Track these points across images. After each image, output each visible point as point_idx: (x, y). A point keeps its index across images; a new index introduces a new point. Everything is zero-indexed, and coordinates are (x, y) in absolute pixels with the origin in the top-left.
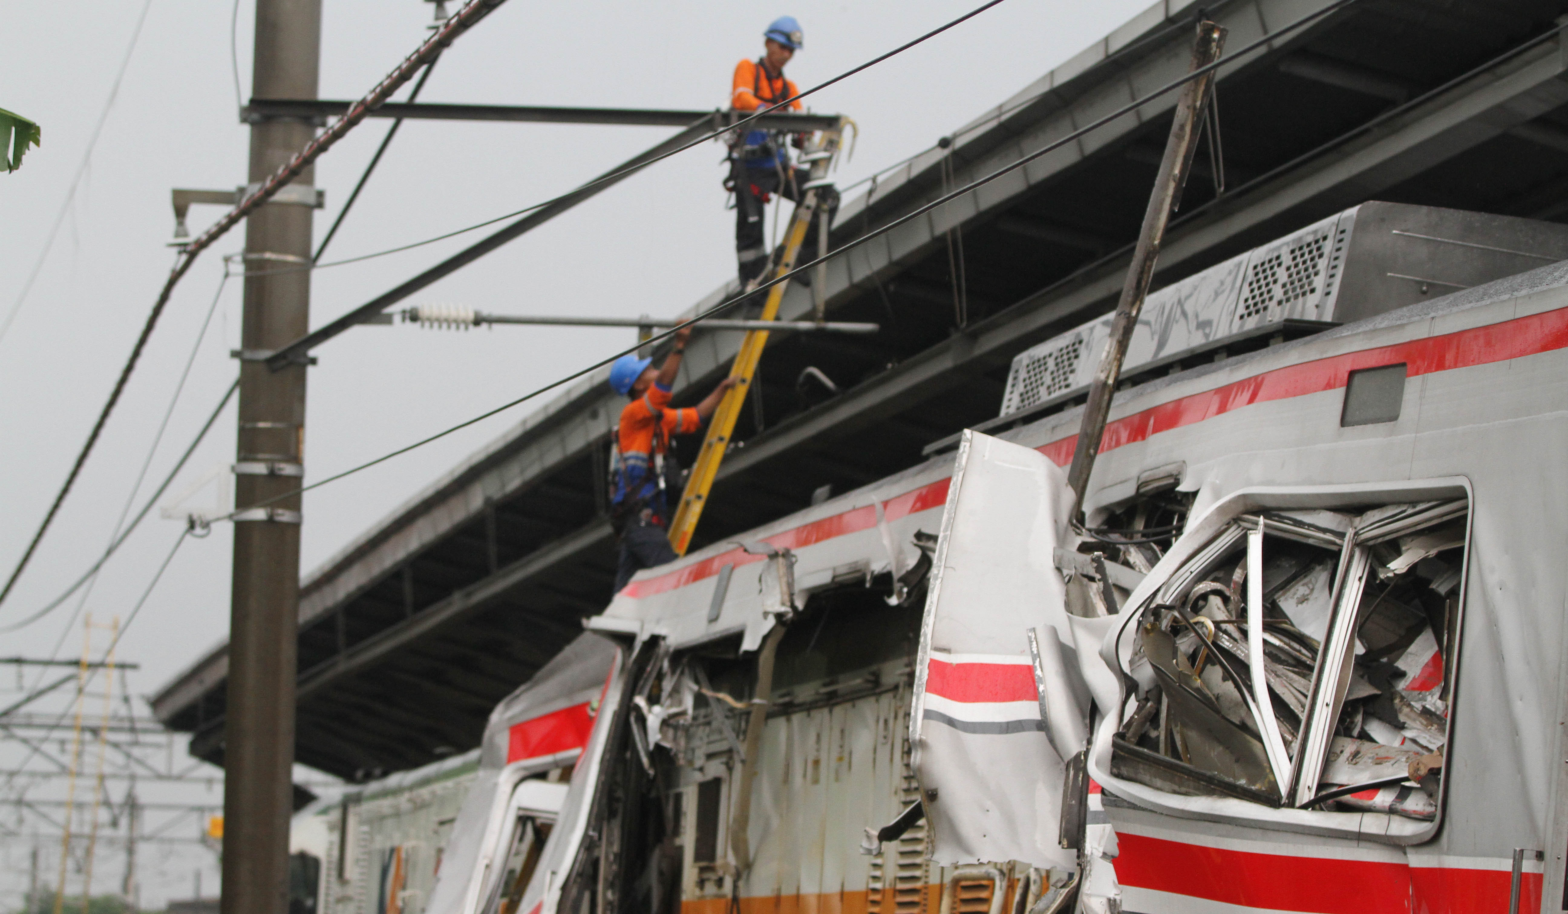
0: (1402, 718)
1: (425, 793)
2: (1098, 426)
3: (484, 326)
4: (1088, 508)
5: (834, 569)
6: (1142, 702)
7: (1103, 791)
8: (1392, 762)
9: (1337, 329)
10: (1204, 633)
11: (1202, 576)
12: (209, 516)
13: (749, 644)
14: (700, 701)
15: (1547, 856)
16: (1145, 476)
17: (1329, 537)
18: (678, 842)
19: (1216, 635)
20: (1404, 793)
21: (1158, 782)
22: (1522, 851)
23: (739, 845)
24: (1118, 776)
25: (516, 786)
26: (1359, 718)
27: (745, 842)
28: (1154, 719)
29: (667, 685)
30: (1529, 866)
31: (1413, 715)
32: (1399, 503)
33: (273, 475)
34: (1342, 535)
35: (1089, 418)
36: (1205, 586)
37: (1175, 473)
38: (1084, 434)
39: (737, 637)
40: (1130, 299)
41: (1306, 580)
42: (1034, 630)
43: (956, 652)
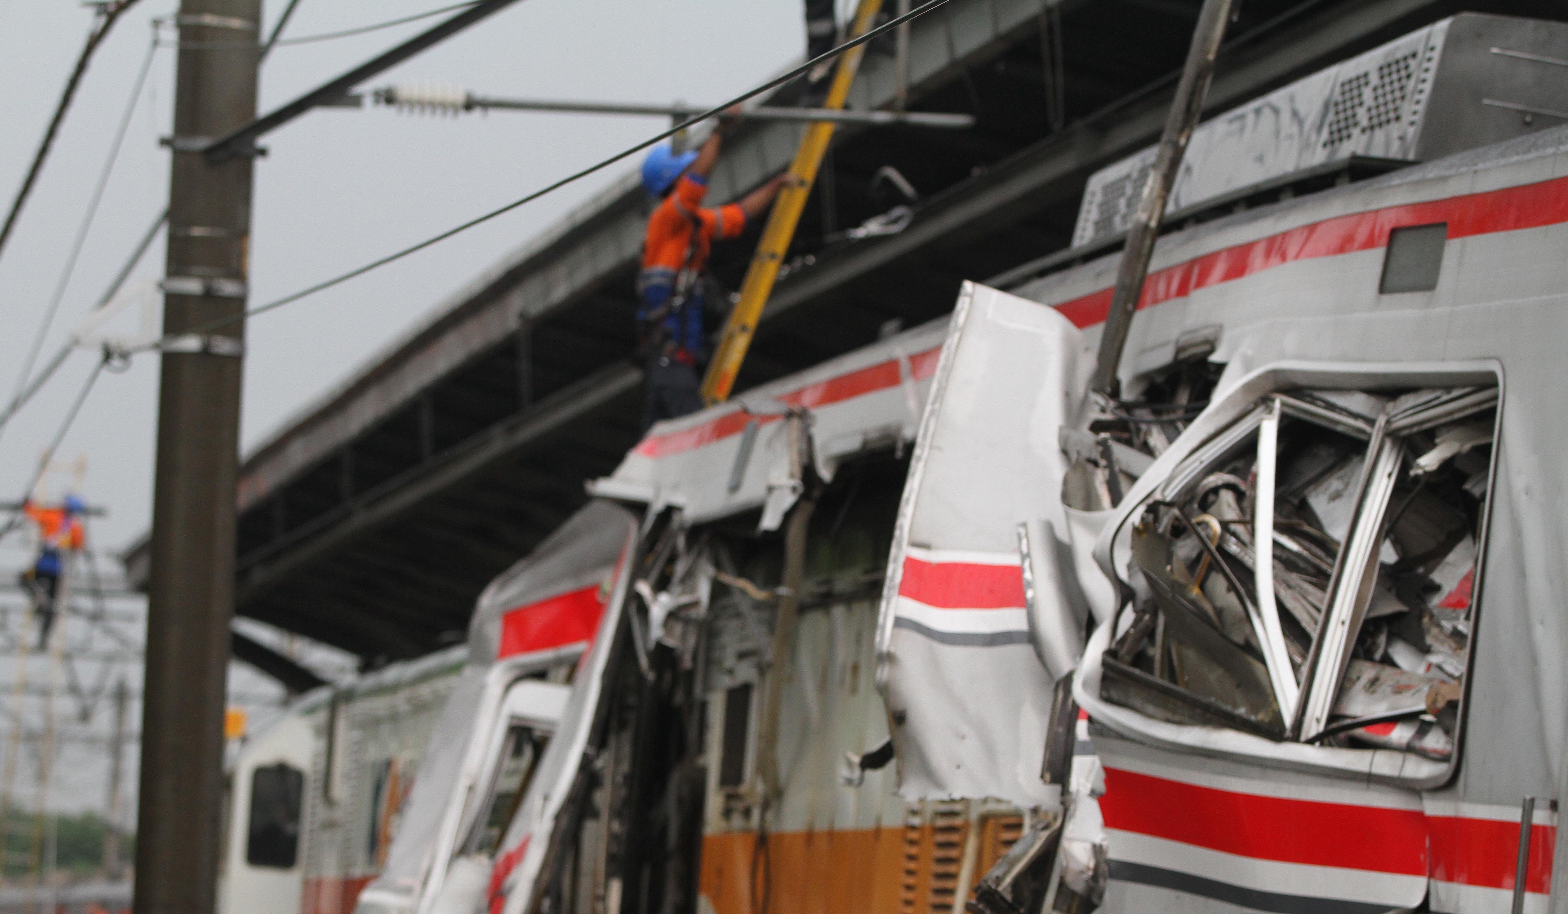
0: (1429, 640)
1: (425, 691)
2: (1138, 275)
3: (477, 113)
4: (1125, 374)
5: (865, 433)
6: (1139, 613)
7: (1090, 719)
8: (1413, 691)
9: (1415, 169)
10: (1208, 536)
11: (1217, 465)
12: (128, 345)
13: (770, 521)
14: (719, 590)
15: (1561, 806)
16: (1185, 340)
17: (1360, 424)
18: (701, 761)
19: (1222, 538)
20: (1424, 729)
21: (1151, 709)
22: (1532, 800)
23: (766, 767)
24: (1108, 700)
25: (508, 687)
26: (1382, 639)
27: (774, 763)
28: (1150, 634)
29: (680, 568)
30: (1540, 817)
31: (1442, 637)
32: (1433, 388)
33: (209, 295)
34: (1371, 422)
35: (1127, 268)
36: (1214, 479)
37: (1211, 338)
38: (1122, 286)
39: (755, 513)
40: (1178, 125)
41: (1341, 473)
42: (1024, 525)
43: (938, 548)
